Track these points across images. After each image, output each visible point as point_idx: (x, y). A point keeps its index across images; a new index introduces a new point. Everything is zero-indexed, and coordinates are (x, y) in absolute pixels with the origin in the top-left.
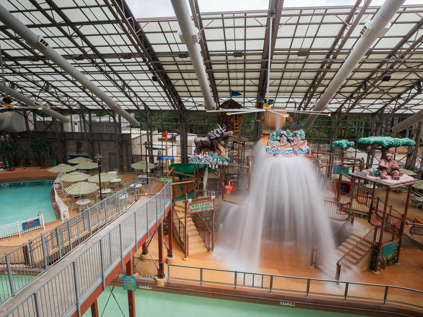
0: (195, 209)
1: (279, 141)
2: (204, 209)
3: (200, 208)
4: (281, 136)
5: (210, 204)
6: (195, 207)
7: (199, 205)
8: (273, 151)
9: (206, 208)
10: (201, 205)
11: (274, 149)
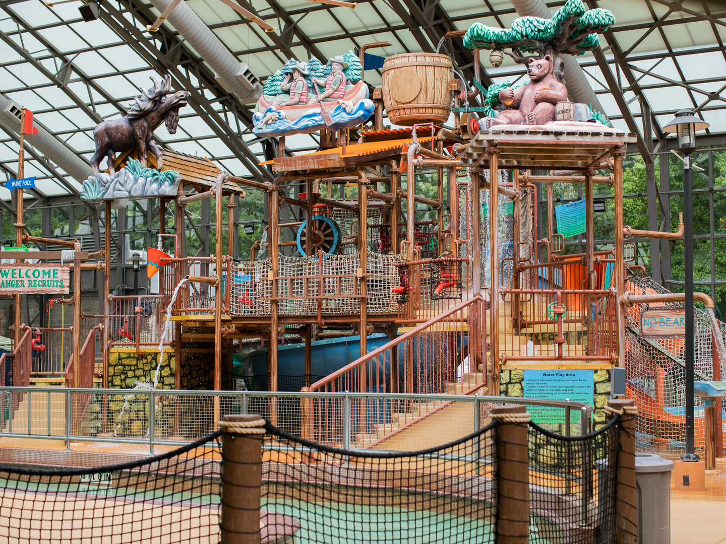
0: (9, 284)
1: (287, 92)
2: (38, 288)
3: (26, 283)
4: (292, 79)
5: (60, 275)
6: (10, 276)
7: (23, 272)
8: (266, 123)
9: (44, 285)
10: (30, 273)
11: (269, 115)
